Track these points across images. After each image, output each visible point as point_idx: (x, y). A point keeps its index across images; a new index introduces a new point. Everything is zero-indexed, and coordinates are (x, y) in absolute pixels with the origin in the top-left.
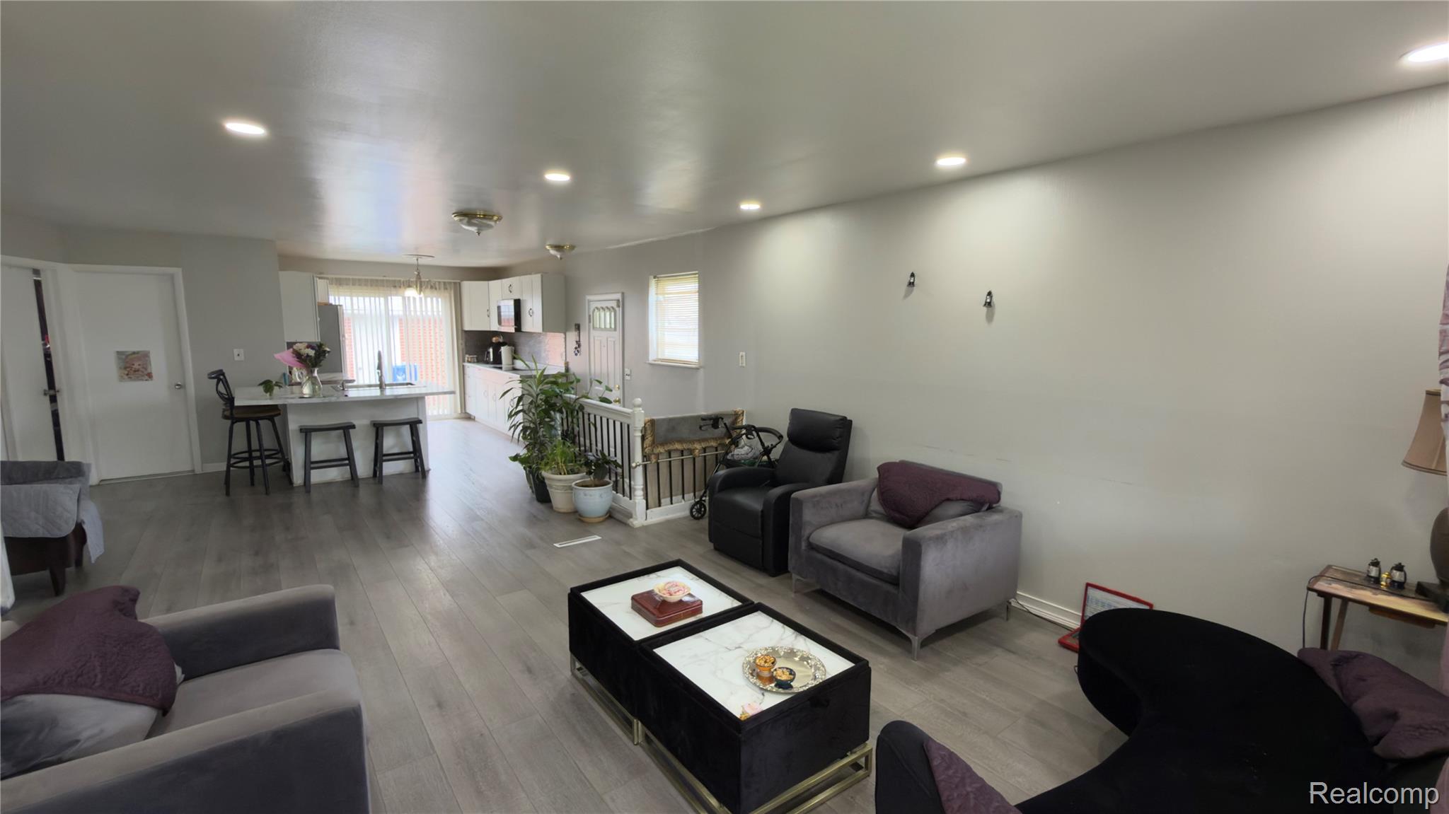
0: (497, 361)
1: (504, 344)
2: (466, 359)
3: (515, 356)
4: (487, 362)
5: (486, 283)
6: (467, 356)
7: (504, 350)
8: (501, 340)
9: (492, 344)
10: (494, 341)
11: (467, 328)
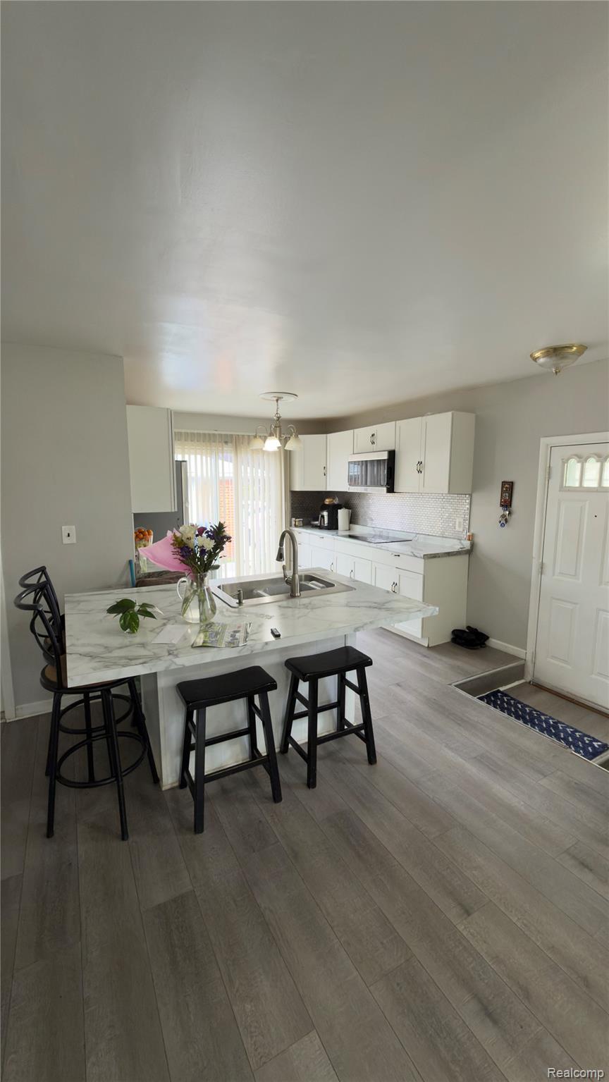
0: (333, 526)
1: (339, 507)
2: (293, 523)
3: (353, 520)
4: (320, 527)
5: (325, 435)
6: (294, 519)
7: (342, 515)
8: (336, 501)
9: (324, 507)
10: (327, 503)
11: (297, 488)
